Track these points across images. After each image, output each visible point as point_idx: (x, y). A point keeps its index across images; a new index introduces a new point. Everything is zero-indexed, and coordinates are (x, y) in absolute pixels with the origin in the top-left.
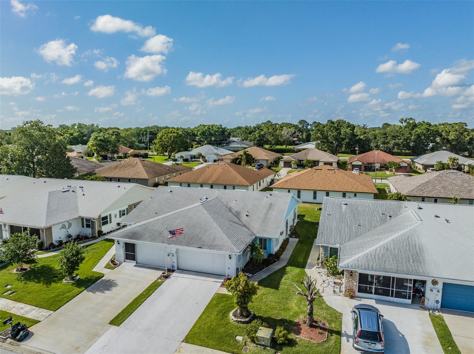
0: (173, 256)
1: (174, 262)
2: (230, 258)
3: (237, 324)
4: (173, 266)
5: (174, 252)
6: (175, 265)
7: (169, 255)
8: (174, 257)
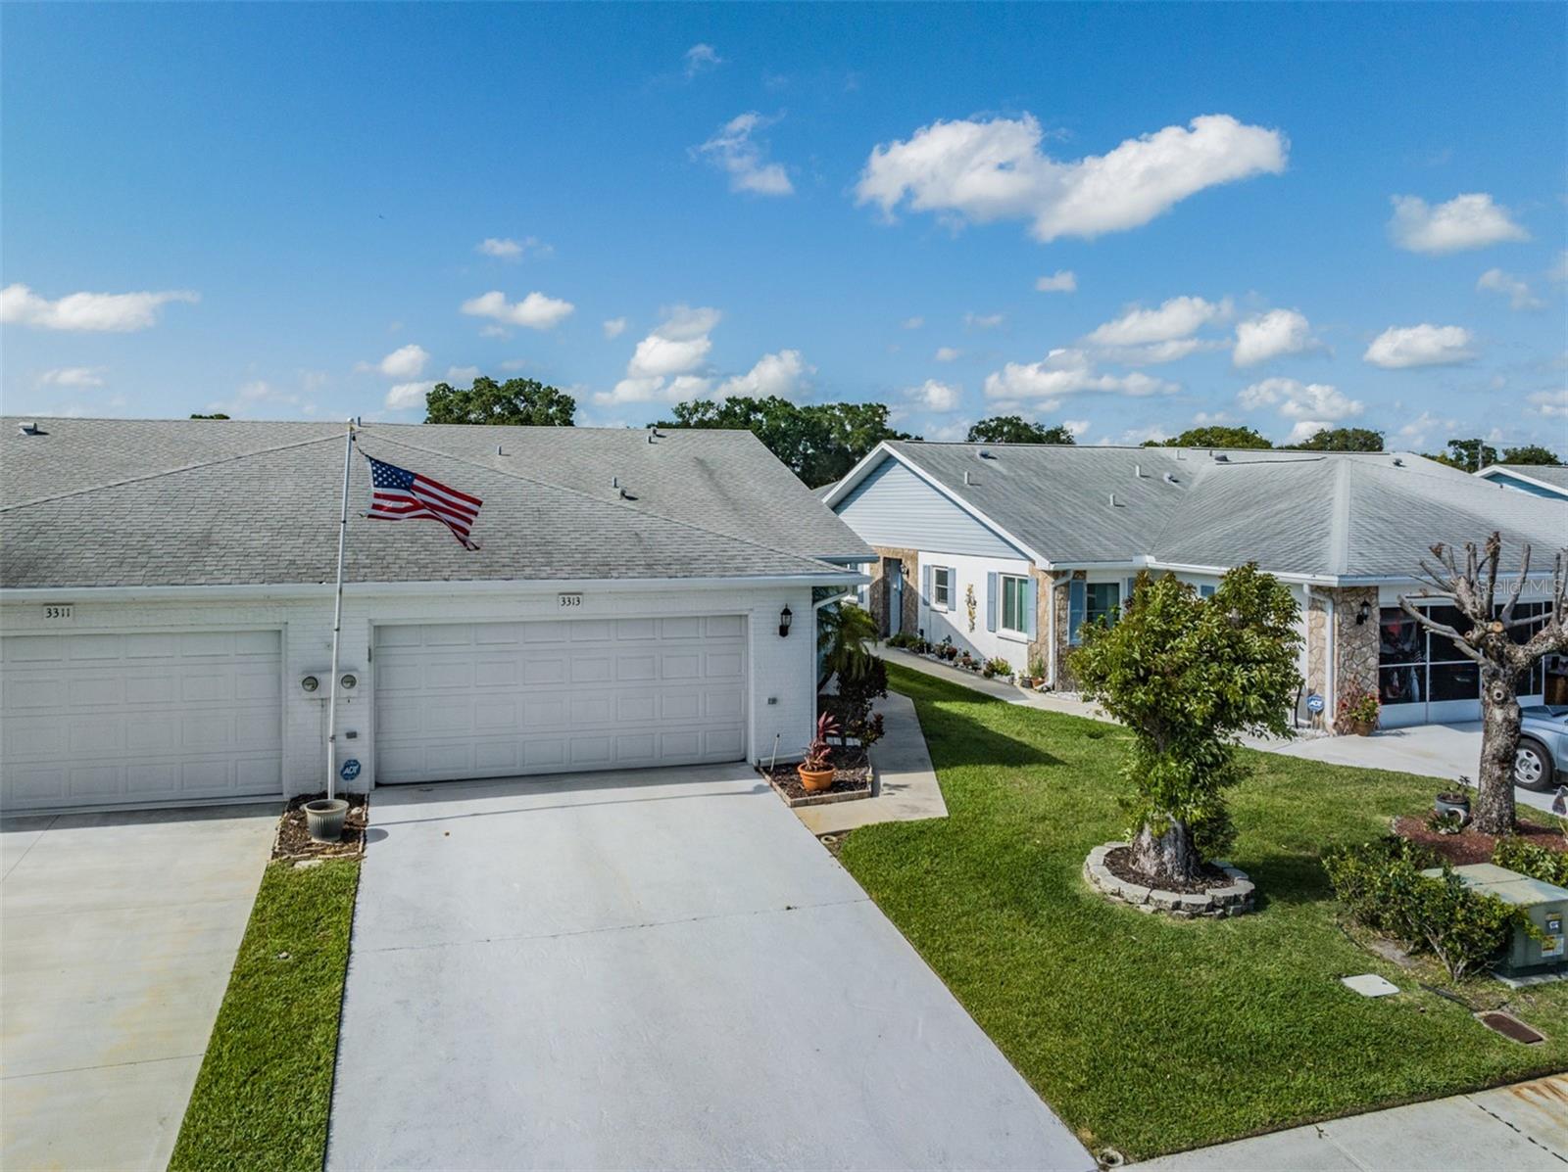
0: (349, 681)
1: (352, 735)
2: (784, 631)
3: (1227, 925)
4: (349, 769)
5: (354, 650)
6: (361, 751)
7: (312, 683)
8: (353, 692)
